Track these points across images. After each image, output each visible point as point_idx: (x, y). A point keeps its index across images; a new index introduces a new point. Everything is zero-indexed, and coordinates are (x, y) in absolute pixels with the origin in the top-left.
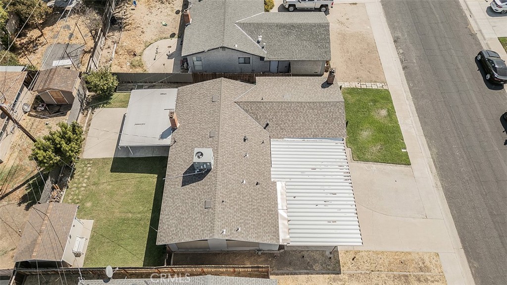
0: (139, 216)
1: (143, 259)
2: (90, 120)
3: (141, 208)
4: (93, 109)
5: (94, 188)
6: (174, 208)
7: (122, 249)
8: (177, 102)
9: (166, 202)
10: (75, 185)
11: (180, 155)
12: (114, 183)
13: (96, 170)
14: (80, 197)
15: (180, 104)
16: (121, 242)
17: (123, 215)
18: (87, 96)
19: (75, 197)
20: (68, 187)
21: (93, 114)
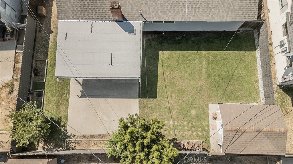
0: (204, 62)
1: (244, 52)
2: (84, 136)
3: (197, 61)
4: (68, 137)
5: (174, 112)
6: (222, 6)
7: (236, 72)
8: (82, 19)
9: (214, 16)
10: (171, 132)
11: (159, 6)
12: (169, 93)
13: (154, 114)
14: (185, 123)
15: (86, 13)
16: (230, 74)
17: (204, 76)
18: (45, 150)
19: (186, 128)
20: (175, 139)
21: (75, 135)
